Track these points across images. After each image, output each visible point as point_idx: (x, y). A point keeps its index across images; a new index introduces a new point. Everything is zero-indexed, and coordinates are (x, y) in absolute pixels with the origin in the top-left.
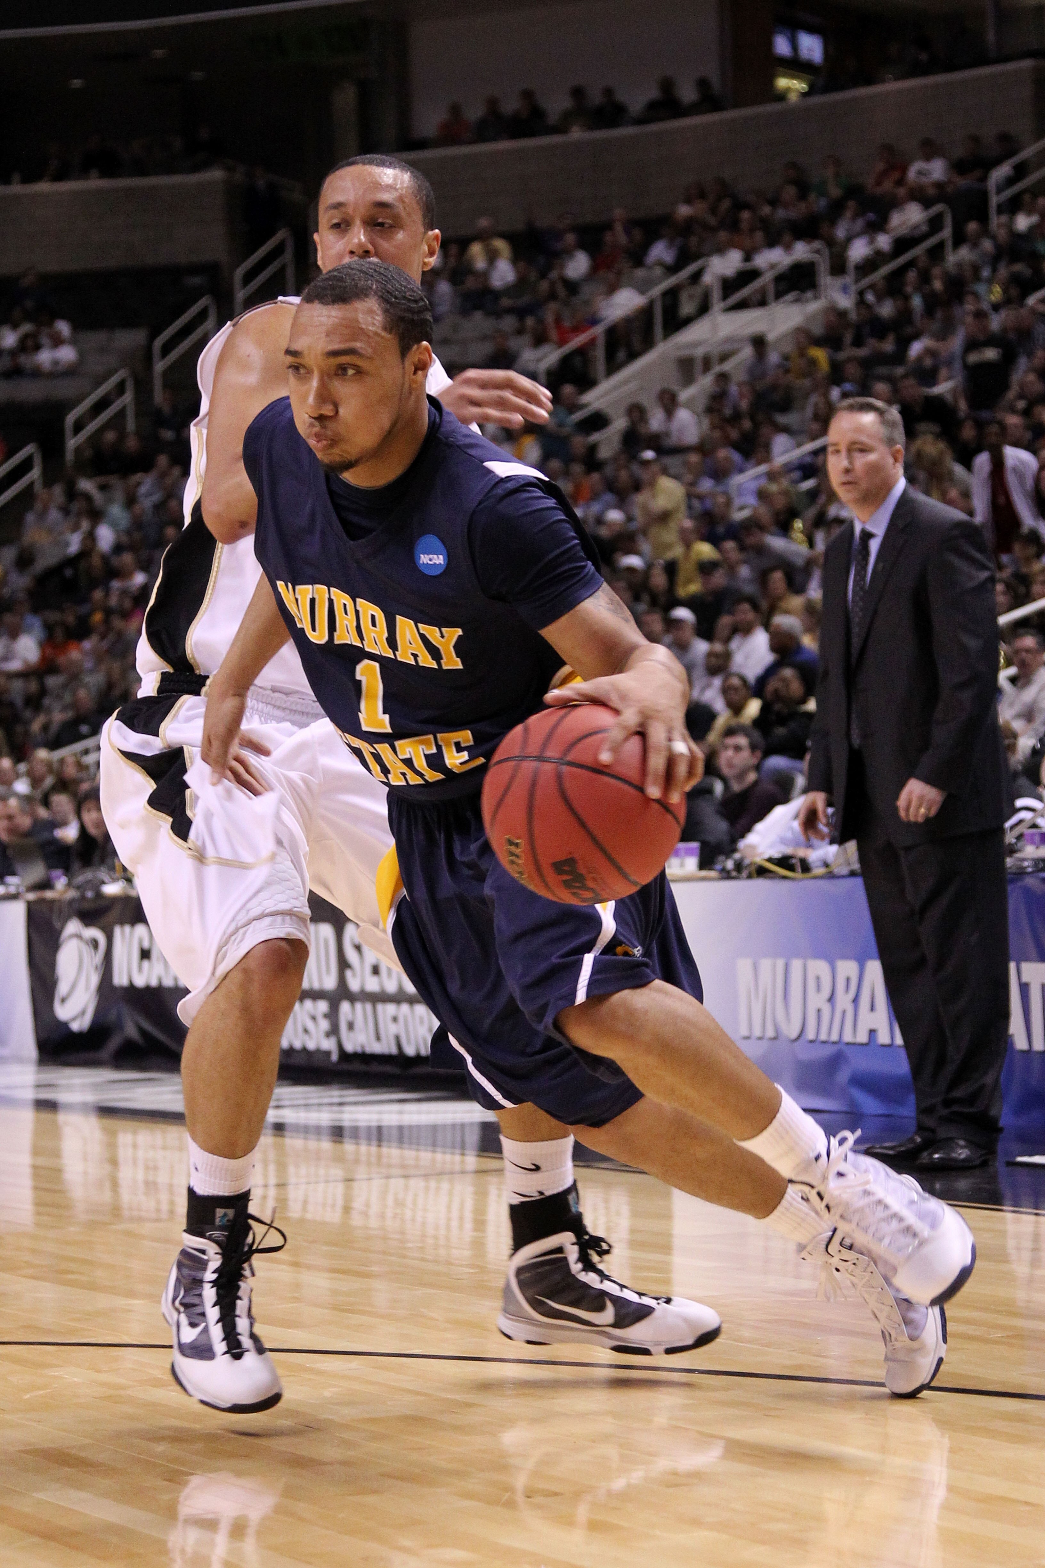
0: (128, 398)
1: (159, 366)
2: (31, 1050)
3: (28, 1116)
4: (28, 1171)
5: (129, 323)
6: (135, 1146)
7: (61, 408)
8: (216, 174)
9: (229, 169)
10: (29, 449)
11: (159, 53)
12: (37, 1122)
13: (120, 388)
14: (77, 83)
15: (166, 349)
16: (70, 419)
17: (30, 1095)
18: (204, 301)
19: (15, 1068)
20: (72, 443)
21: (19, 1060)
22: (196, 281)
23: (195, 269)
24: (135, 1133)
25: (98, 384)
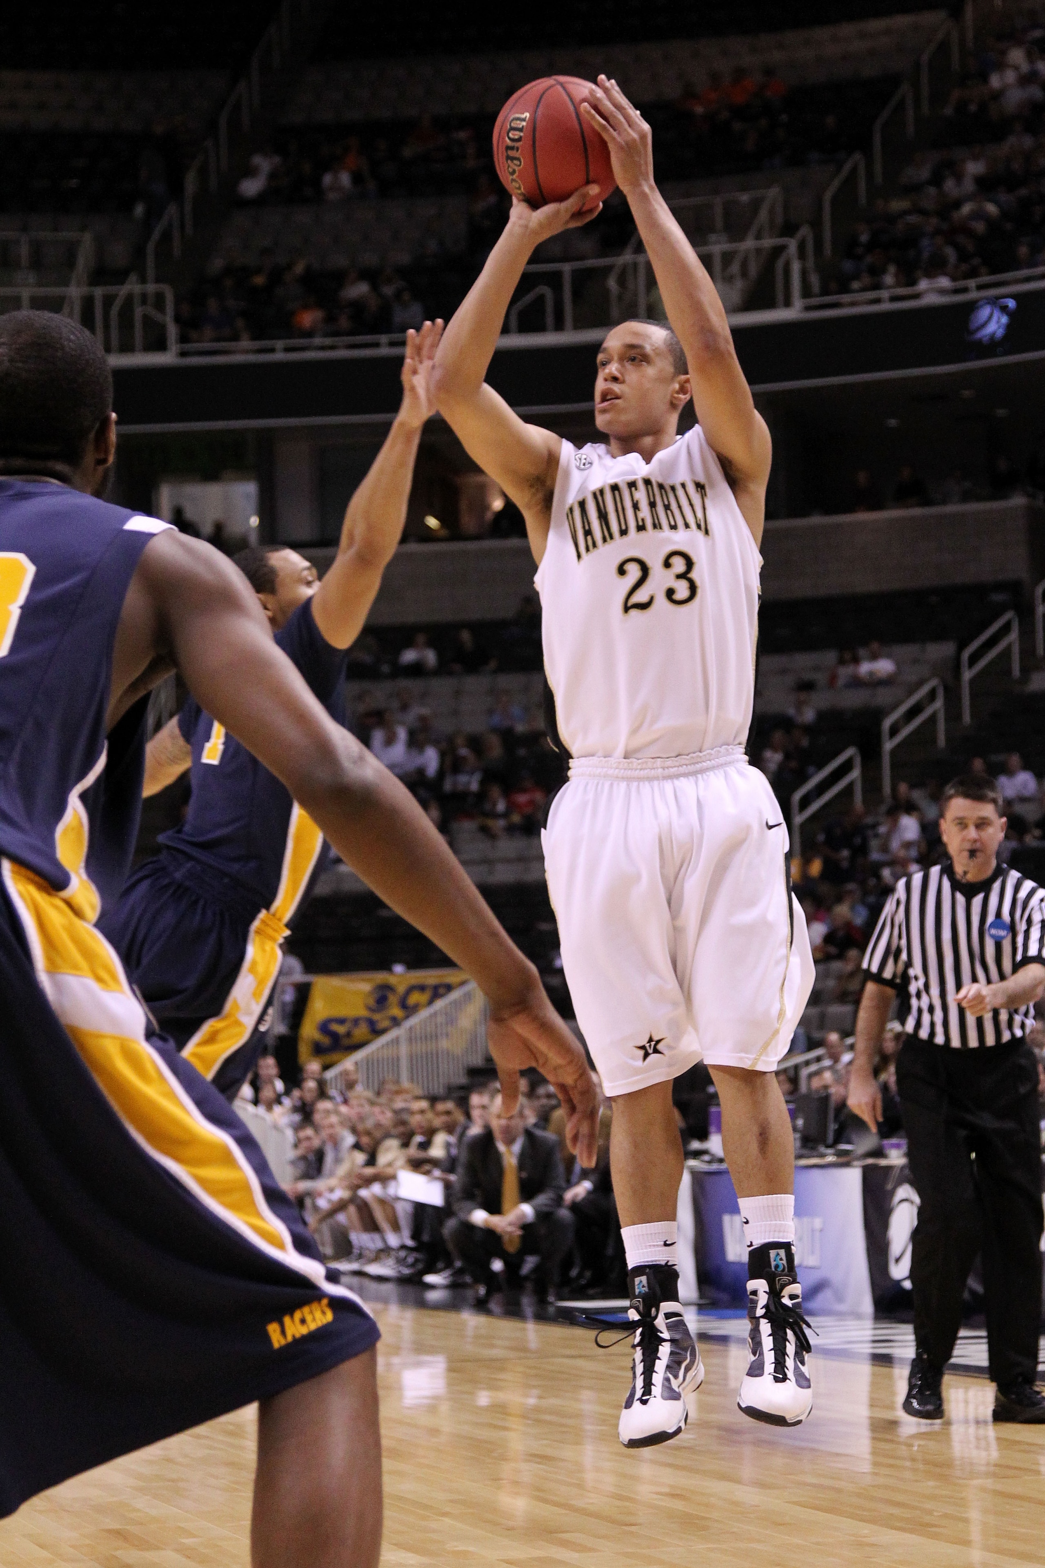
0: (939, 704)
1: (967, 675)
2: (867, 1305)
3: (865, 1369)
4: (865, 1422)
5: (939, 637)
6: (966, 1402)
7: (876, 715)
8: (1018, 501)
9: (1032, 496)
10: (850, 752)
11: (967, 393)
12: (874, 1374)
13: (932, 696)
14: (893, 422)
15: (974, 659)
16: (887, 723)
17: (867, 1349)
18: (1009, 615)
19: (852, 1323)
20: (888, 746)
21: (858, 1316)
22: (998, 597)
23: (999, 587)
24: (967, 1389)
25: (911, 692)
